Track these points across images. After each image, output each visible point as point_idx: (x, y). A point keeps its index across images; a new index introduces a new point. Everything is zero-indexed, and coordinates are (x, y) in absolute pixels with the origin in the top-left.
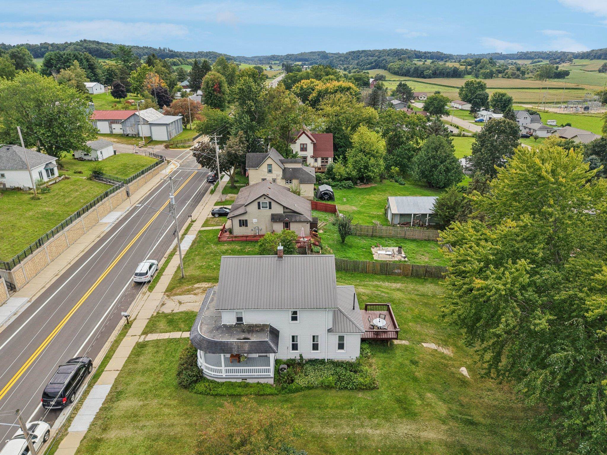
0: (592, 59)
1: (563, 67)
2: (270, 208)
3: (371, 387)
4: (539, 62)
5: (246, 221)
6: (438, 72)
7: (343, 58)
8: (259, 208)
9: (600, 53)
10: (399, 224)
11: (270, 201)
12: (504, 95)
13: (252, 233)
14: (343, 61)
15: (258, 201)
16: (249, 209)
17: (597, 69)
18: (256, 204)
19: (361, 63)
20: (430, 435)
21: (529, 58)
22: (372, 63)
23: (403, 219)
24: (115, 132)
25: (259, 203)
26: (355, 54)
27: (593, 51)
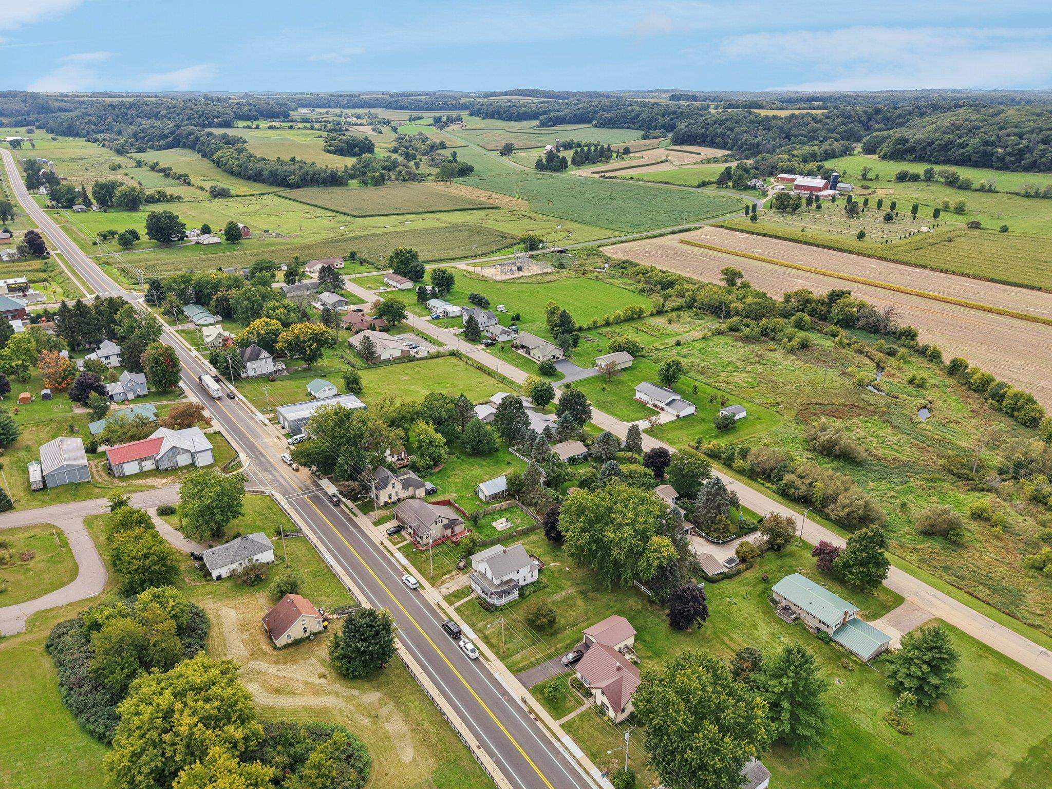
0: (483, 118)
2: (442, 522)
3: (546, 586)
4: (419, 118)
6: (308, 178)
7: (94, 119)
10: (490, 500)
12: (444, 272)
14: (95, 125)
16: (431, 527)
19: (142, 135)
20: (571, 591)
22: (166, 137)
24: (145, 469)
25: (436, 522)
26: (117, 112)
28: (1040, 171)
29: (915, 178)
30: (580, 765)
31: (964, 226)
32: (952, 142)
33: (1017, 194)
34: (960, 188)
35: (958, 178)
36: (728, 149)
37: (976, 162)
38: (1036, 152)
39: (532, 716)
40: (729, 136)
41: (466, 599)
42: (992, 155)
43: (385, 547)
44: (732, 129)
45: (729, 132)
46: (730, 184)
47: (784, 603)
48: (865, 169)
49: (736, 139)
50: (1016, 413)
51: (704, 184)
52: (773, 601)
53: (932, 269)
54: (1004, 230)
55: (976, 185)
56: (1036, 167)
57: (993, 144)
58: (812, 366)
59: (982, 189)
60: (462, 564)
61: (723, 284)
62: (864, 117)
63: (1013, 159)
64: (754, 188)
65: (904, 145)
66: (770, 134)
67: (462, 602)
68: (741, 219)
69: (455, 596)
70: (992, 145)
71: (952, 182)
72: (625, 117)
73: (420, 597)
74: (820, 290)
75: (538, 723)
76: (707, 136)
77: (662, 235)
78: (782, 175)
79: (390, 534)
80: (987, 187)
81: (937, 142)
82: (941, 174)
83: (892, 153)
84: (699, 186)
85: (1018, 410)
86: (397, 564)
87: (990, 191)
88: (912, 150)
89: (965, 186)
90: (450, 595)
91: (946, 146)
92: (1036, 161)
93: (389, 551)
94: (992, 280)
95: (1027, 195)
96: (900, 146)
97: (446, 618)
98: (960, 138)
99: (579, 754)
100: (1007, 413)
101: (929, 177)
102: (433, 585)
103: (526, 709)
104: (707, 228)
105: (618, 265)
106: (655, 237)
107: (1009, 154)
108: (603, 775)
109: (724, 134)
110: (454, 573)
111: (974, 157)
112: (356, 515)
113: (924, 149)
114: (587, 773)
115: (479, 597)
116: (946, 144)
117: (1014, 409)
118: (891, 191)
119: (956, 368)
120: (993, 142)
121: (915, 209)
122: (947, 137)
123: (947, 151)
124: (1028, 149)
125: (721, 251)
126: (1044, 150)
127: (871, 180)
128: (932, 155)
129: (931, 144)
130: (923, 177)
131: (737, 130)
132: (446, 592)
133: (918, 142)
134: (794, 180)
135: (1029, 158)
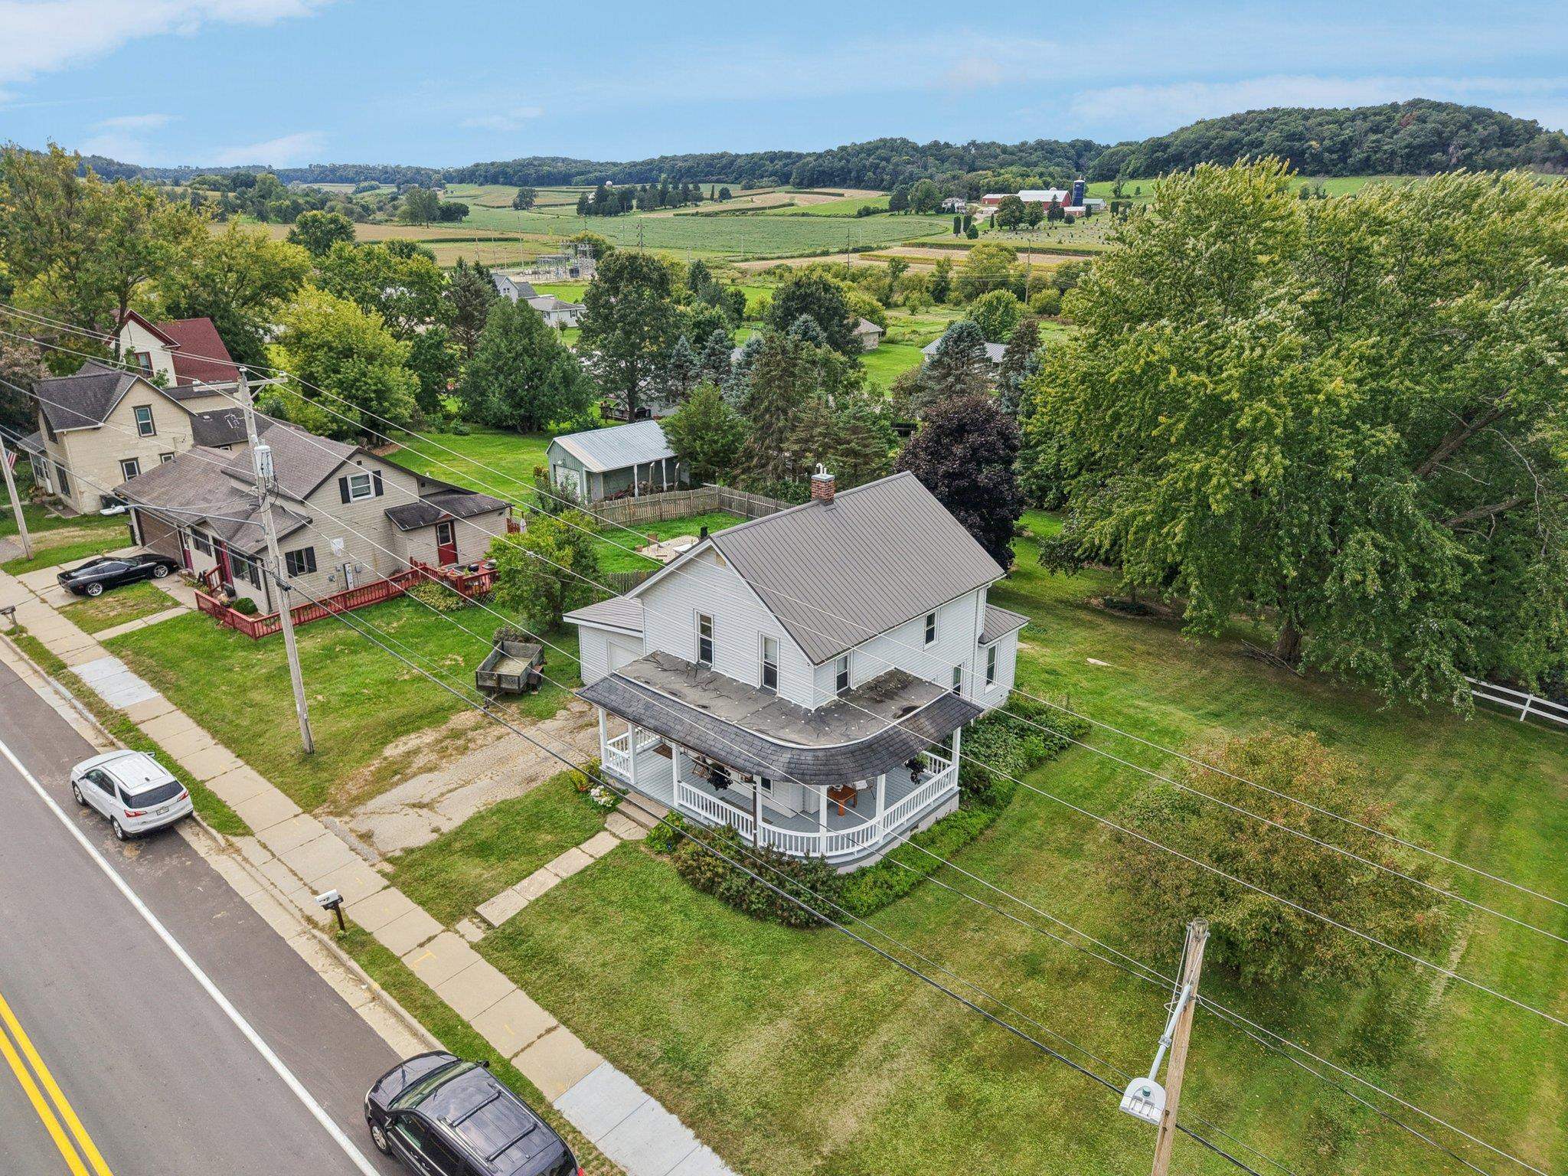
0: (481, 184)
1: (444, 197)
2: (379, 492)
4: (373, 188)
5: (310, 551)
8: (346, 499)
9: (492, 170)
10: (606, 498)
11: (378, 467)
13: (334, 589)
15: (340, 475)
16: (313, 508)
17: (511, 203)
18: (333, 489)
21: (351, 181)
23: (613, 484)
25: (343, 482)
27: (477, 165)
32: (1238, 141)
36: (884, 189)
38: (1365, 146)
40: (884, 169)
41: (574, 860)
42: (1303, 152)
44: (887, 160)
45: (884, 163)
49: (895, 174)
51: (867, 213)
56: (1369, 166)
57: (1301, 137)
60: (515, 668)
63: (1335, 156)
64: (951, 211)
65: (1164, 151)
66: (947, 165)
67: (544, 880)
69: (483, 850)
70: (1300, 140)
72: (711, 165)
76: (850, 172)
78: (988, 196)
81: (1217, 142)
83: (1148, 167)
84: (860, 215)
90: (444, 846)
92: (1368, 158)
96: (1159, 154)
98: (1248, 134)
102: (312, 800)
107: (1330, 150)
109: (877, 166)
110: (464, 719)
115: (678, 832)
116: (1230, 145)
120: (1301, 133)
122: (1229, 134)
124: (1355, 142)
126: (1377, 141)
127: (1127, 196)
131: (895, 160)
132: (415, 832)
135: (1358, 155)
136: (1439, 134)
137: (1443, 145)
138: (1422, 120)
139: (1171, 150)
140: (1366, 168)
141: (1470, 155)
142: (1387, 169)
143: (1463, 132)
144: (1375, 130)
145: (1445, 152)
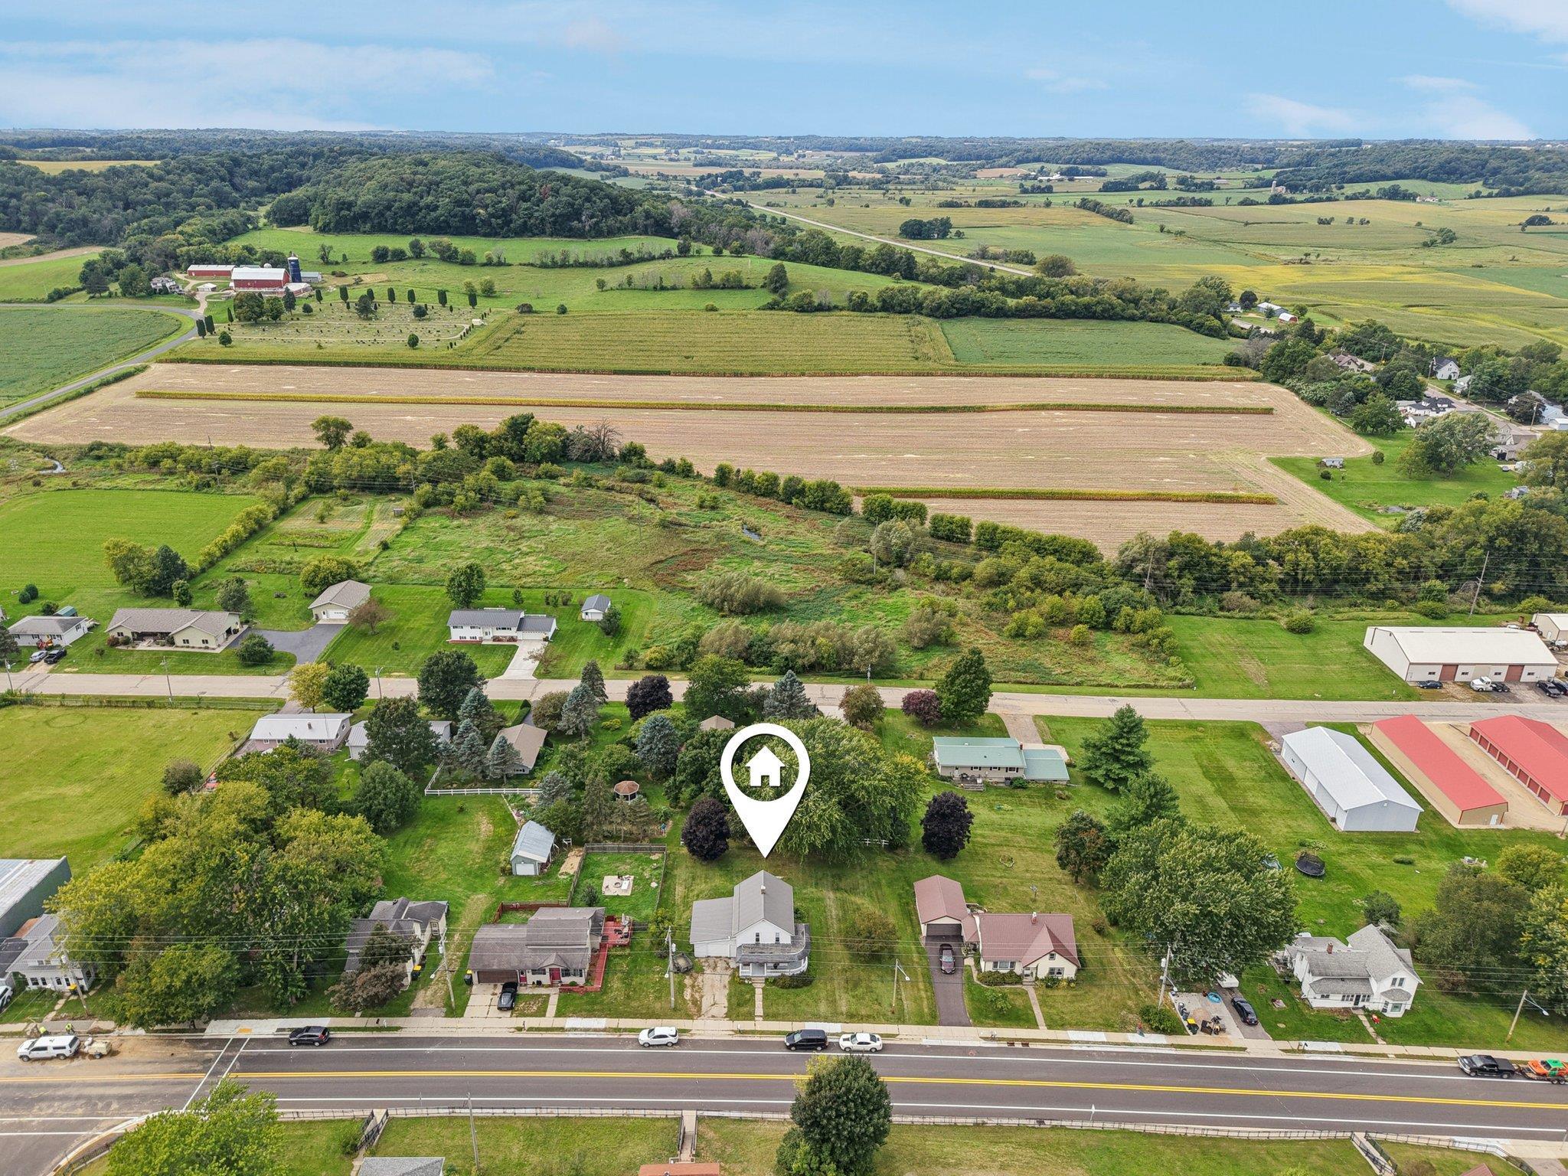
28: (534, 235)
29: (399, 256)
30: (1117, 1044)
31: (513, 312)
32: (415, 204)
33: (532, 265)
34: (463, 263)
35: (456, 251)
36: (25, 231)
37: (457, 228)
38: (521, 212)
39: (1018, 1045)
40: (18, 209)
41: (758, 996)
42: (475, 217)
43: (531, 1029)
45: (14, 202)
46: (114, 287)
47: (957, 774)
48: (323, 248)
49: (34, 214)
50: (828, 505)
51: (58, 296)
52: (944, 779)
53: (541, 371)
54: (563, 310)
55: (481, 258)
56: (530, 230)
57: (469, 203)
58: (587, 521)
59: (489, 263)
60: (683, 963)
61: (321, 446)
62: (223, 172)
63: (499, 221)
64: (164, 291)
65: (350, 210)
66: (97, 203)
67: (758, 1003)
68: (195, 343)
69: (739, 1006)
70: (468, 205)
71: (449, 257)
73: (696, 1044)
74: (492, 423)
75: (1032, 1046)
77: (90, 391)
78: (193, 268)
79: (511, 1008)
80: (495, 260)
81: (397, 204)
82: (432, 246)
84: (54, 299)
85: (828, 500)
86: (594, 1036)
87: (500, 264)
88: (364, 216)
89: (468, 261)
90: (730, 1009)
91: (411, 209)
92: (525, 223)
93: (547, 1030)
94: (616, 372)
95: (544, 266)
96: (345, 212)
97: (784, 1039)
98: (422, 197)
99: (1101, 1036)
100: (816, 508)
101: (418, 253)
102: (691, 1017)
103: (1004, 1045)
104: (154, 366)
105: (86, 455)
106: (79, 395)
107: (492, 215)
108: (1141, 1034)
111: (455, 222)
112: (397, 1029)
113: (381, 214)
114: (1131, 1045)
115: (771, 982)
117: (823, 502)
118: (384, 277)
119: (723, 477)
120: (467, 200)
121: (443, 298)
122: (404, 197)
123: (413, 215)
124: (512, 209)
125: (233, 399)
126: (528, 209)
127: (337, 263)
128: (395, 223)
129: (389, 208)
130: (409, 254)
131: (28, 196)
132: (722, 1009)
133: (369, 205)
134: (229, 273)
135: (517, 221)
136: (572, 205)
137: (577, 214)
138: (556, 192)
139: (356, 209)
140: (525, 231)
141: (597, 223)
142: (542, 233)
143: (587, 205)
144: (523, 198)
145: (580, 221)
